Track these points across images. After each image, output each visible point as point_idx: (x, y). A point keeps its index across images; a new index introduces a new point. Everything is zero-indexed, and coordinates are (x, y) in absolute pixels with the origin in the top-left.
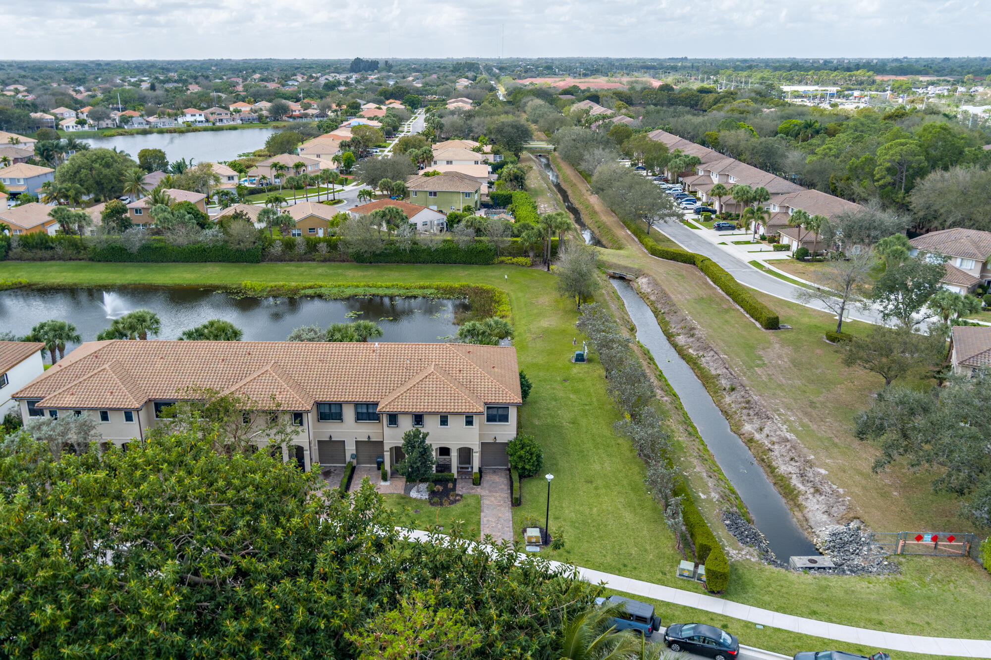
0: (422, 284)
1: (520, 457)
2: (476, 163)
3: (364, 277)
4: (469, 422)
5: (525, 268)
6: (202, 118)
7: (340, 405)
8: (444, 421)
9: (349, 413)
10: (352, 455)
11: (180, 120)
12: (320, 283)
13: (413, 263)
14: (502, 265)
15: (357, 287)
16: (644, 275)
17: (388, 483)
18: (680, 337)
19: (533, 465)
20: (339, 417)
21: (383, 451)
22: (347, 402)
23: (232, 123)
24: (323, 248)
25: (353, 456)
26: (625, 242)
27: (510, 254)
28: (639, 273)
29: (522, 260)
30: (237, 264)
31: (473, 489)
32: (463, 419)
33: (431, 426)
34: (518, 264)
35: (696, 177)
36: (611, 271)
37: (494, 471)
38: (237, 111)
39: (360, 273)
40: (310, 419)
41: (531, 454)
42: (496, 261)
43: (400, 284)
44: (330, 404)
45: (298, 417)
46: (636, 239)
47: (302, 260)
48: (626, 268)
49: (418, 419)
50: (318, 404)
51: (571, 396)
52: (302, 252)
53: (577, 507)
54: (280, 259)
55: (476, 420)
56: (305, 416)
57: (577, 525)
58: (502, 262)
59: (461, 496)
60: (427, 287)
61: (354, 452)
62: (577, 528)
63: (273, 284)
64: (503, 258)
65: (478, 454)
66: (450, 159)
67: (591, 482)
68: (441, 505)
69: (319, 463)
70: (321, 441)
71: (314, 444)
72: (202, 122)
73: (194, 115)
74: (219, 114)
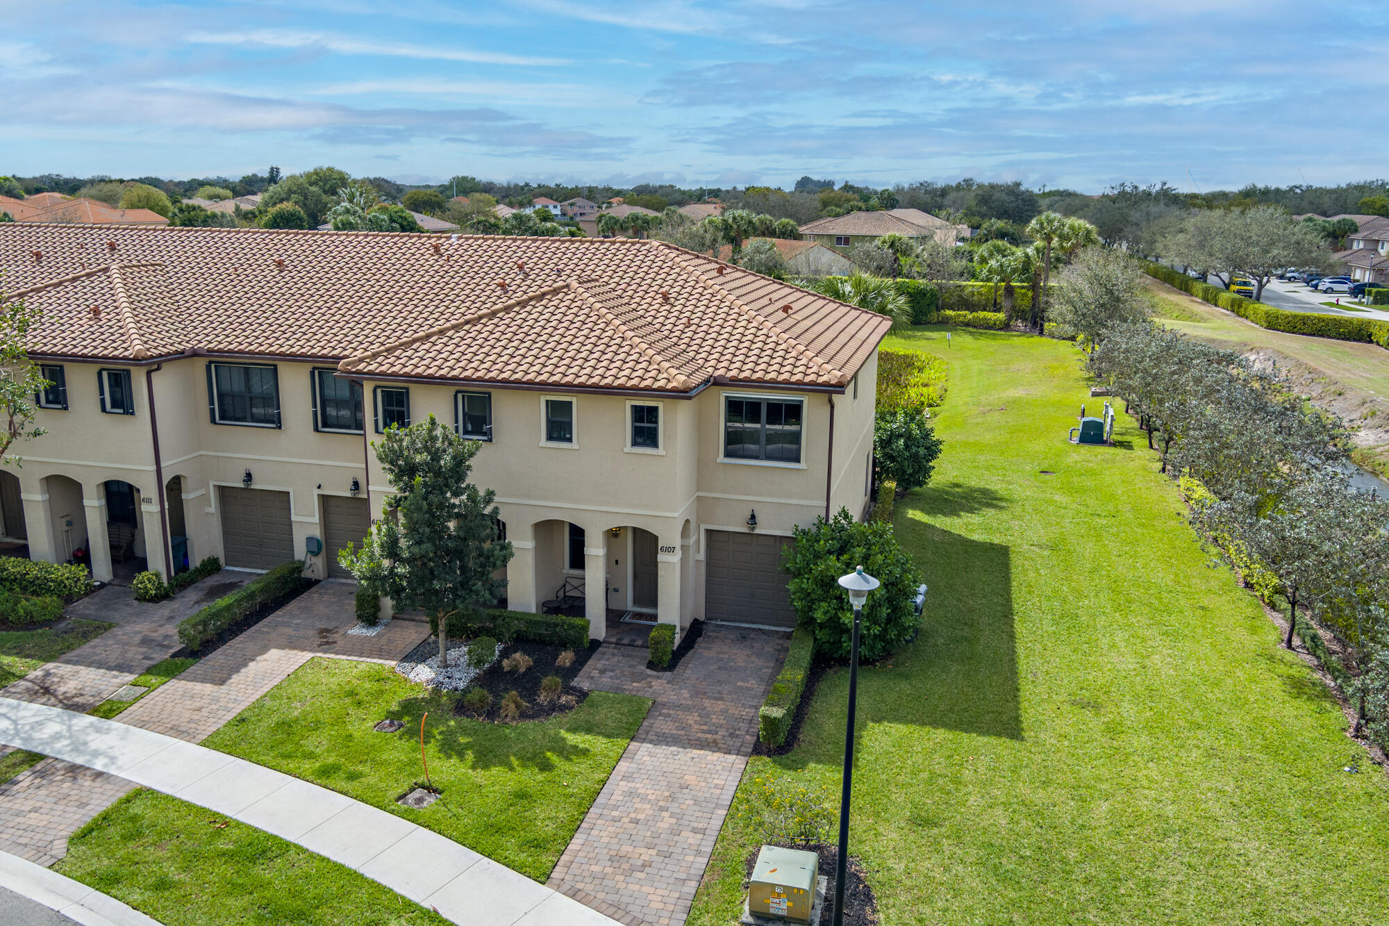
4: (645, 430)
5: (989, 331)
6: (558, 211)
7: (272, 367)
8: (559, 427)
9: (296, 395)
10: (310, 540)
14: (947, 326)
16: (1254, 350)
17: (372, 632)
20: (268, 413)
22: (291, 359)
25: (315, 547)
26: (1206, 316)
27: (967, 306)
29: (986, 316)
31: (636, 678)
32: (621, 415)
33: (517, 442)
34: (978, 325)
37: (743, 637)
42: (934, 316)
44: (244, 365)
45: (120, 386)
46: (1232, 315)
49: (476, 406)
50: (215, 362)
55: (667, 424)
56: (140, 379)
58: (946, 321)
59: (582, 695)
61: (317, 533)
64: (949, 313)
65: (675, 559)
68: (492, 713)
69: (222, 561)
70: (223, 492)
71: (205, 497)
72: (557, 216)
73: (547, 207)
74: (580, 207)
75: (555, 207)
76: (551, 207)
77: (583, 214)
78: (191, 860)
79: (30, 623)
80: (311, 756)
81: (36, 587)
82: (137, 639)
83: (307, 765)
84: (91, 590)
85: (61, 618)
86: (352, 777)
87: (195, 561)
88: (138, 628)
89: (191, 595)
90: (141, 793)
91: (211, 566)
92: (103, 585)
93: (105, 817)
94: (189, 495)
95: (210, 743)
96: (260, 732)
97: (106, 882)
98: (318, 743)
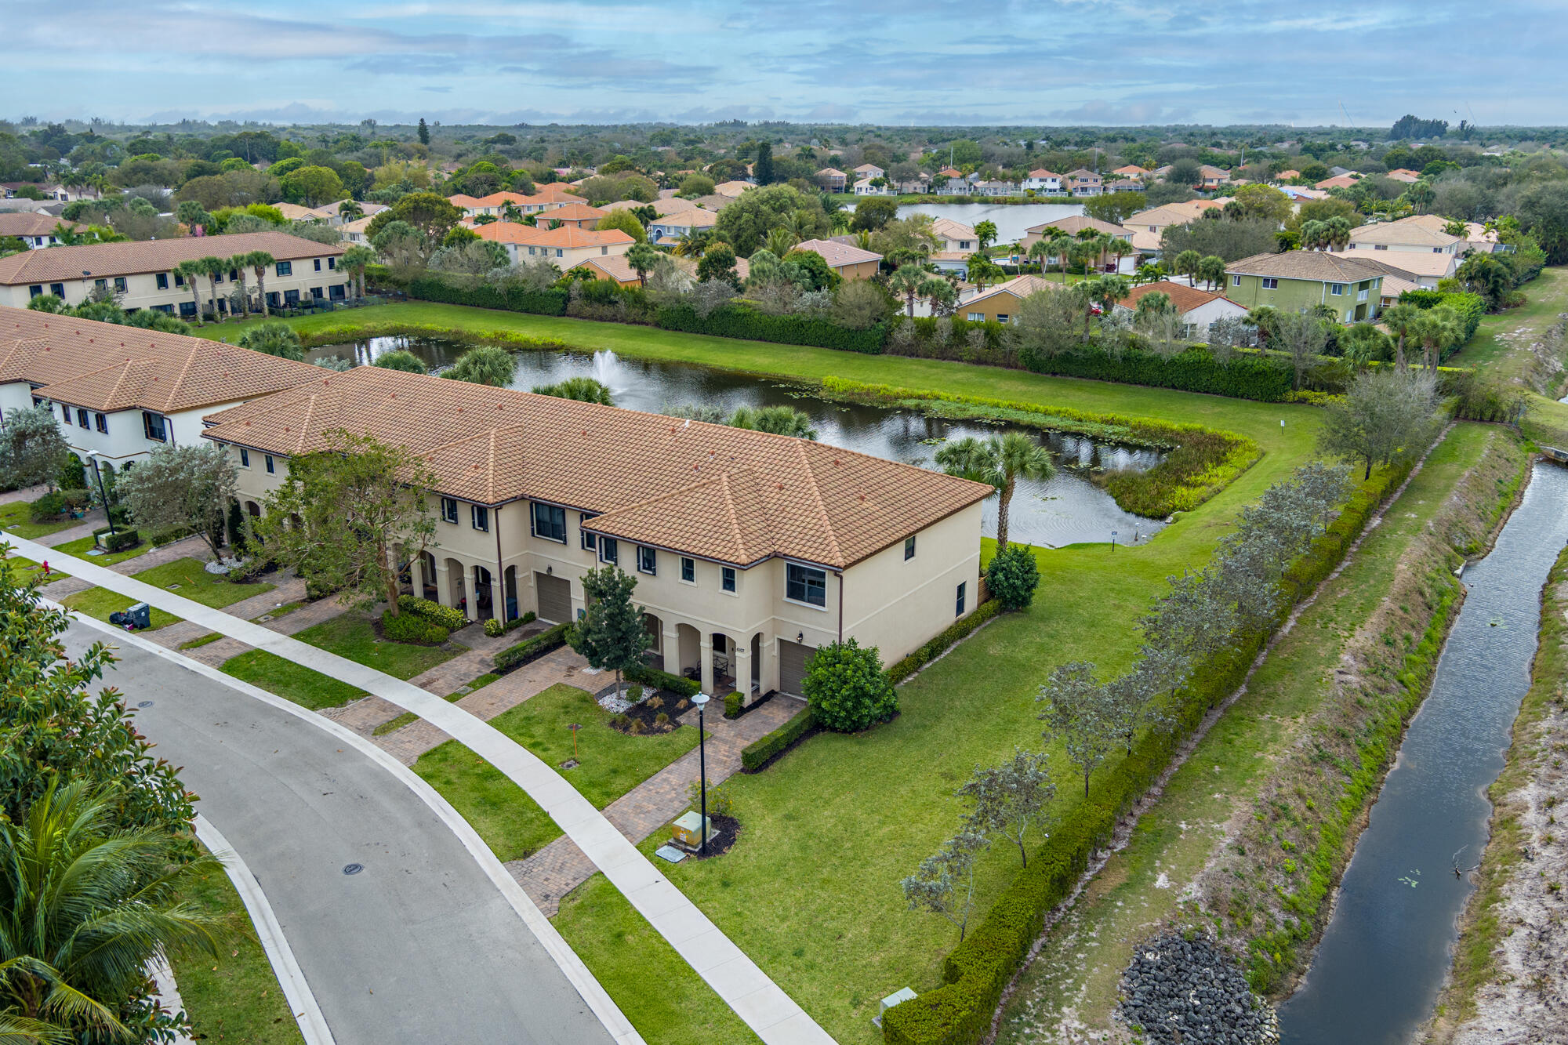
0: (1112, 415)
2: (1437, 251)
3: (1024, 394)
4: (729, 583)
7: (562, 510)
8: (688, 574)
9: (574, 529)
11: (1025, 185)
12: (937, 392)
13: (1129, 382)
14: (1301, 407)
17: (593, 672)
20: (559, 533)
22: (573, 508)
23: (1100, 194)
24: (977, 339)
25: (580, 614)
30: (842, 353)
31: (714, 720)
32: (717, 574)
33: (668, 576)
36: (1551, 449)
39: (1023, 388)
40: (511, 523)
42: (1291, 395)
43: (1072, 410)
44: (551, 507)
45: (482, 513)
47: (943, 358)
49: (649, 557)
50: (535, 503)
52: (945, 342)
53: (857, 812)
54: (911, 351)
55: (742, 581)
56: (492, 515)
57: (811, 842)
59: (678, 726)
60: (1119, 423)
61: (585, 606)
63: (867, 385)
64: (1307, 393)
66: (1383, 242)
68: (626, 729)
69: (537, 614)
70: (538, 575)
71: (528, 577)
72: (1055, 190)
73: (1045, 180)
74: (1082, 180)
75: (1054, 180)
76: (1049, 180)
77: (1084, 189)
78: (463, 774)
79: (431, 643)
80: (532, 736)
81: (438, 621)
82: (479, 659)
83: (529, 741)
84: (465, 625)
85: (446, 641)
86: (546, 750)
87: (521, 614)
88: (481, 652)
89: (515, 635)
90: (452, 742)
91: (531, 617)
92: (472, 623)
93: (435, 750)
94: (519, 576)
95: (493, 723)
96: (516, 720)
97: (427, 777)
98: (539, 731)
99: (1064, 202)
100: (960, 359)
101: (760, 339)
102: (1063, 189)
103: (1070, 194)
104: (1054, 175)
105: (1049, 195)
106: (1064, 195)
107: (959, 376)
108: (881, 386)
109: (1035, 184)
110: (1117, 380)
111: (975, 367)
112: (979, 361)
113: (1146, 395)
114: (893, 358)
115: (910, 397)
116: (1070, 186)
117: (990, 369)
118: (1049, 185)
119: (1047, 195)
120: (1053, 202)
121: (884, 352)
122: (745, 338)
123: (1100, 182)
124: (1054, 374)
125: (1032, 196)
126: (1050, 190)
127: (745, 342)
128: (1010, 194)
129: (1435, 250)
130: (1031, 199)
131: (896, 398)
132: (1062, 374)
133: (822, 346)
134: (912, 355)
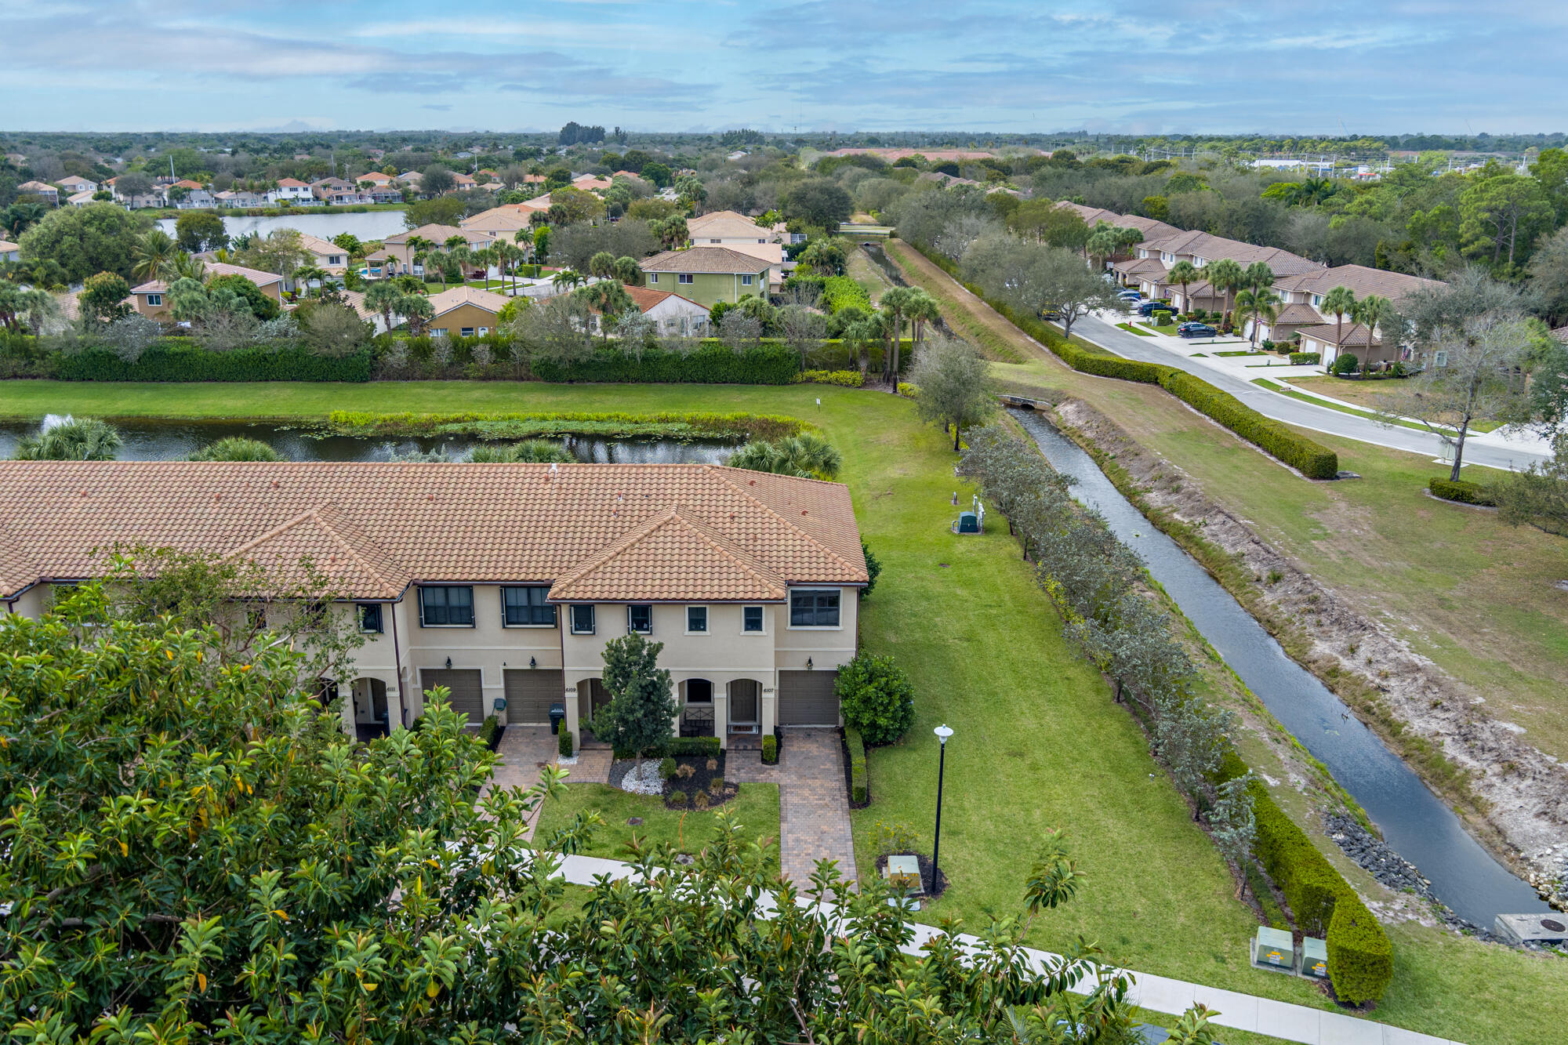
0: (663, 414)
1: (866, 700)
2: (762, 241)
3: (558, 404)
4: (753, 621)
5: (852, 390)
6: (309, 195)
7: (468, 588)
8: (697, 621)
9: (488, 607)
10: (497, 701)
11: (272, 197)
12: (476, 414)
13: (649, 381)
14: (810, 385)
15: (544, 419)
16: (1068, 400)
17: (573, 761)
18: (1153, 495)
19: (894, 718)
20: (465, 616)
21: (563, 690)
22: (485, 583)
23: (358, 202)
24: (484, 354)
25: (499, 705)
26: (1026, 353)
27: (825, 366)
28: (1058, 398)
29: (846, 375)
30: (325, 385)
31: (761, 771)
32: (738, 616)
33: (669, 629)
34: (838, 384)
35: (1136, 262)
36: (1007, 396)
37: (809, 735)
38: (368, 185)
39: (550, 399)
40: (401, 618)
41: (890, 694)
42: (799, 377)
43: (622, 414)
44: (446, 588)
45: (372, 615)
46: (1046, 350)
47: (445, 378)
48: (1034, 389)
49: (640, 614)
50: (422, 588)
51: (959, 592)
52: (445, 361)
53: (997, 809)
54: (404, 375)
55: (768, 618)
56: (386, 611)
57: (1000, 847)
58: (810, 380)
59: (736, 787)
60: (673, 421)
61: (502, 695)
62: (1002, 855)
63: (387, 416)
64: (812, 373)
65: (772, 695)
66: (716, 236)
67: (1021, 755)
68: (692, 805)
70: (427, 672)
71: (414, 678)
72: (308, 200)
73: (296, 190)
74: (335, 189)
75: (306, 189)
76: (301, 189)
77: (340, 198)
99: (324, 212)
100: (466, 377)
101: (209, 380)
102: (317, 198)
103: (327, 203)
104: (306, 185)
105: (305, 205)
106: (322, 205)
107: (476, 394)
108: (403, 414)
109: (286, 194)
110: (636, 381)
111: (484, 384)
112: (486, 378)
113: (675, 392)
114: (386, 384)
115: (446, 422)
116: (325, 194)
117: (502, 384)
118: (302, 194)
119: (302, 205)
120: (312, 212)
121: (373, 379)
122: (187, 380)
123: (354, 189)
124: (571, 381)
125: (287, 206)
126: (303, 200)
127: (190, 385)
128: (261, 204)
129: (760, 241)
130: (288, 209)
131: (434, 424)
132: (578, 381)
133: (294, 379)
134: (408, 379)
